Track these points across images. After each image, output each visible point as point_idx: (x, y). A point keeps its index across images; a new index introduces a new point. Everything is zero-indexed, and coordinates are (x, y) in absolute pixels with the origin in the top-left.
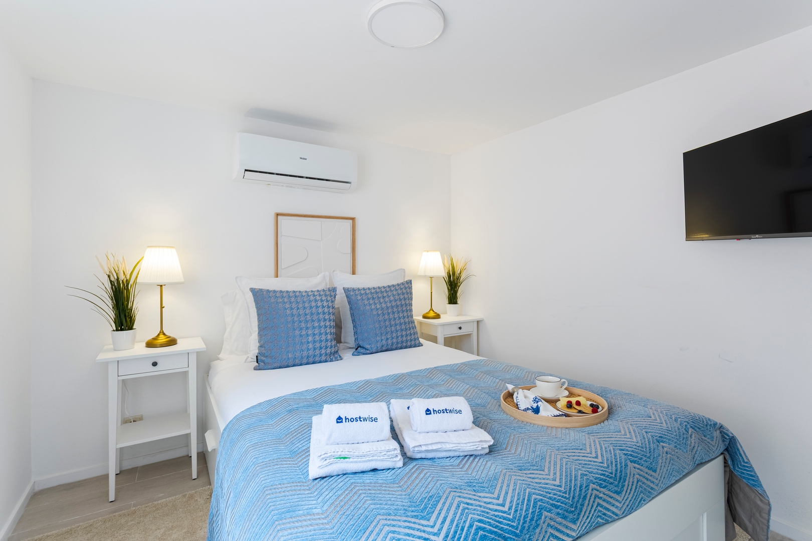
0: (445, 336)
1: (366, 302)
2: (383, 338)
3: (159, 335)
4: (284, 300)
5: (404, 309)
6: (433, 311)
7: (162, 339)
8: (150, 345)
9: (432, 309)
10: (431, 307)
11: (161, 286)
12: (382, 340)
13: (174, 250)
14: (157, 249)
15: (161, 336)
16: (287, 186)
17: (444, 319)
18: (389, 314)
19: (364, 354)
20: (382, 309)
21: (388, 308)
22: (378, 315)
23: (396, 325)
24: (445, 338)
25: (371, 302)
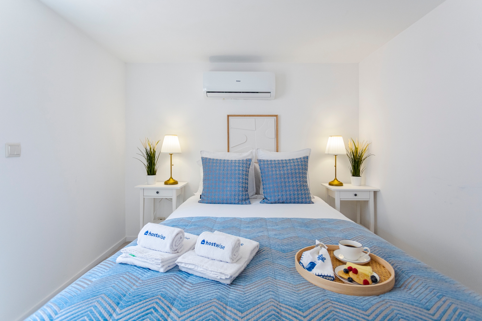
0: (341, 200)
1: (270, 169)
2: (279, 194)
3: (170, 179)
4: (217, 164)
5: (297, 176)
6: (337, 180)
7: (171, 181)
8: (166, 183)
9: (336, 179)
10: (336, 177)
11: (171, 154)
12: (279, 195)
13: (176, 137)
14: (172, 136)
15: (171, 179)
16: (234, 99)
17: (345, 187)
18: (285, 178)
19: (267, 203)
20: (280, 174)
21: (284, 174)
22: (277, 178)
23: (289, 186)
24: (341, 201)
25: (274, 169)
